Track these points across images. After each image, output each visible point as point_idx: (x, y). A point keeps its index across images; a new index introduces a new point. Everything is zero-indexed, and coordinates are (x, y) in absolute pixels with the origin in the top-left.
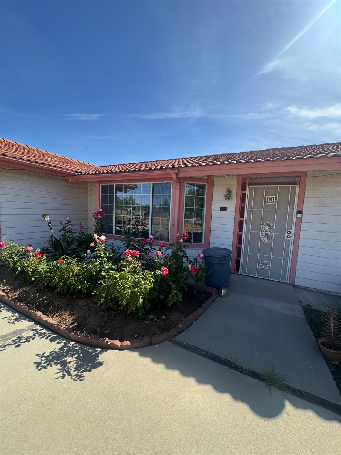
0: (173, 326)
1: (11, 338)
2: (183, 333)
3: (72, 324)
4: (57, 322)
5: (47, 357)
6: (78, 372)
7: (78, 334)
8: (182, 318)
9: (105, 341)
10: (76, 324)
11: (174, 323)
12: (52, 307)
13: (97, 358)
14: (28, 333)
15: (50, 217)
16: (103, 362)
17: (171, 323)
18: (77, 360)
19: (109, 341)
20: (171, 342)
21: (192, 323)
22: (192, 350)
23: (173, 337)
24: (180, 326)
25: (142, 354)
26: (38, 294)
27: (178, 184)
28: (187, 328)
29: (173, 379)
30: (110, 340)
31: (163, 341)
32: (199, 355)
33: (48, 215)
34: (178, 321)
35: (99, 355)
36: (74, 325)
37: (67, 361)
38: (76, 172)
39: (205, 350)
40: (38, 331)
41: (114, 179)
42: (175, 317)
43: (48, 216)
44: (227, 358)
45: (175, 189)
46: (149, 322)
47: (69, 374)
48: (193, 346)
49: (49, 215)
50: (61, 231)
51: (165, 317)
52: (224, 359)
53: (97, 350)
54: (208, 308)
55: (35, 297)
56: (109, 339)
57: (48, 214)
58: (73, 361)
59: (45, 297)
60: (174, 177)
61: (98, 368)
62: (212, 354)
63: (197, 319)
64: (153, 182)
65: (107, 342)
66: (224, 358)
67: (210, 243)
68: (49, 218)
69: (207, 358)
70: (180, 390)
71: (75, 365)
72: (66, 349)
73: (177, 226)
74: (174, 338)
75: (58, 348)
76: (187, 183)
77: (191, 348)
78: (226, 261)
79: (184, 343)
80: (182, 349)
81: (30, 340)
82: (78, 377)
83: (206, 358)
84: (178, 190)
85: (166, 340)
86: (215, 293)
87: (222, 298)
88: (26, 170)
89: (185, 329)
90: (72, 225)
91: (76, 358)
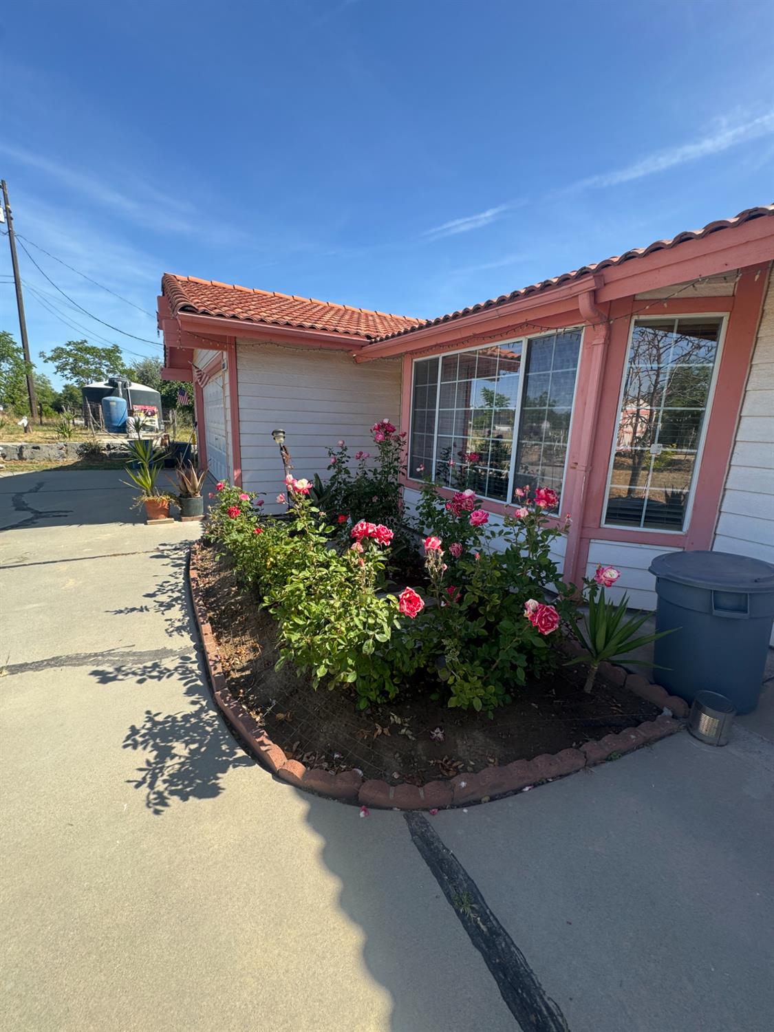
0: (448, 771)
1: (144, 662)
2: (465, 810)
3: (243, 670)
4: (217, 656)
5: (155, 724)
6: (166, 789)
7: (228, 698)
8: (492, 761)
9: (258, 740)
10: (248, 672)
11: (455, 765)
12: (237, 622)
13: (221, 773)
14: (173, 660)
15: (284, 437)
16: (221, 791)
17: (446, 761)
18: (187, 758)
19: (267, 741)
20: (410, 824)
21: (519, 790)
22: (453, 892)
23: (426, 810)
24: (463, 784)
25: (311, 819)
26: (234, 589)
27: (602, 331)
28: (492, 799)
29: (324, 958)
30: (271, 742)
31: (391, 809)
32: (463, 922)
33: (280, 432)
34: (472, 763)
35: (228, 767)
36: (244, 674)
37: (174, 751)
38: (368, 337)
39: (496, 920)
40: (187, 663)
41: (433, 343)
42: (470, 746)
43: (282, 434)
44: (564, 1010)
45: (590, 347)
46: (386, 731)
47: (151, 786)
48: (466, 873)
49: (284, 433)
50: (329, 468)
51: (440, 735)
52: (548, 1008)
53: (236, 753)
54: (609, 759)
55: (229, 594)
56: (270, 738)
57: (282, 430)
58: (180, 757)
59: (239, 598)
60: (584, 304)
61: (202, 800)
62: (513, 949)
63: (543, 783)
64: (527, 334)
65: (262, 743)
66: (551, 1004)
67: (715, 534)
68: (282, 439)
69: (484, 954)
70: (314, 1015)
71: (177, 767)
72: (193, 720)
73: (587, 468)
74: (425, 814)
75: (182, 714)
76: (637, 323)
77: (452, 880)
78: (745, 611)
79: (444, 848)
80: (426, 865)
81: (163, 677)
82: (157, 801)
83: (478, 954)
84: (599, 351)
85: (402, 810)
86: (674, 717)
87: (696, 744)
88: (272, 343)
89: (487, 798)
90: (349, 457)
91: (191, 751)
